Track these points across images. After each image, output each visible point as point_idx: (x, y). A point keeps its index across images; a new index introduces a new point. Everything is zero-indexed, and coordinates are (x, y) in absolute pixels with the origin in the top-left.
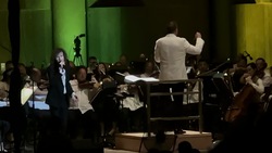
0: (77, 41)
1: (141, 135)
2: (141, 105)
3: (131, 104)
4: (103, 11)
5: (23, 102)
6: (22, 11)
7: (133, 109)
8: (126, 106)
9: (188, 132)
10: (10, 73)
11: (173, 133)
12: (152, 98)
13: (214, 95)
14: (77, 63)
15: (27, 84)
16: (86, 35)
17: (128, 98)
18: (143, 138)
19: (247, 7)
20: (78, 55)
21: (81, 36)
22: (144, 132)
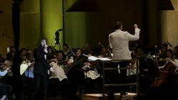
0: (57, 34)
1: (98, 95)
2: (99, 76)
3: (92, 75)
4: (75, 14)
5: (21, 73)
6: (21, 13)
7: (93, 78)
8: (89, 76)
9: (129, 94)
10: (13, 54)
11: (119, 94)
12: (106, 71)
13: (146, 70)
14: (57, 48)
15: (24, 62)
16: (63, 30)
17: (90, 71)
18: (100, 98)
19: (169, 13)
20: (58, 43)
21: (60, 30)
22: (100, 93)
